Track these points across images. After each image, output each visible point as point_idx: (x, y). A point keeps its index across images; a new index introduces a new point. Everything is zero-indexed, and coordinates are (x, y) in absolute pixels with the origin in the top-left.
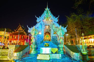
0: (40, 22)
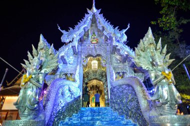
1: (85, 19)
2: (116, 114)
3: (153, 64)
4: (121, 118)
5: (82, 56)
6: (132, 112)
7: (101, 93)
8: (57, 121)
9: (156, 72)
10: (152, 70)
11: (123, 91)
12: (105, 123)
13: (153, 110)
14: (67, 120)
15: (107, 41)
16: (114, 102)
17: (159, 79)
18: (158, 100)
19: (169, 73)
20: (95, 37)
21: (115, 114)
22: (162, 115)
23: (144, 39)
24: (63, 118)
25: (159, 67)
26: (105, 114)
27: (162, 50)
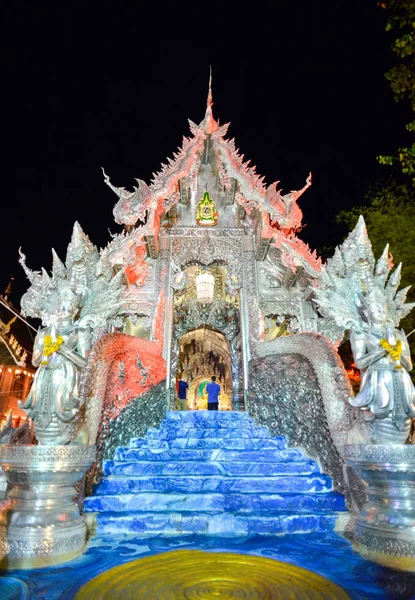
0: (139, 223)
1: (183, 153)
2: (263, 432)
3: (363, 315)
4: (276, 442)
5: (172, 264)
6: (306, 429)
7: (222, 374)
8: (110, 446)
9: (368, 338)
10: (358, 333)
11: (283, 371)
12: (234, 454)
13: (356, 429)
14: (132, 445)
15: (244, 218)
16: (258, 401)
17: (372, 356)
18: (366, 406)
19: (398, 343)
20: (211, 206)
21: (261, 433)
22: (374, 442)
23: (346, 245)
24: (124, 438)
25: (378, 326)
26: (233, 430)
27: (389, 278)
